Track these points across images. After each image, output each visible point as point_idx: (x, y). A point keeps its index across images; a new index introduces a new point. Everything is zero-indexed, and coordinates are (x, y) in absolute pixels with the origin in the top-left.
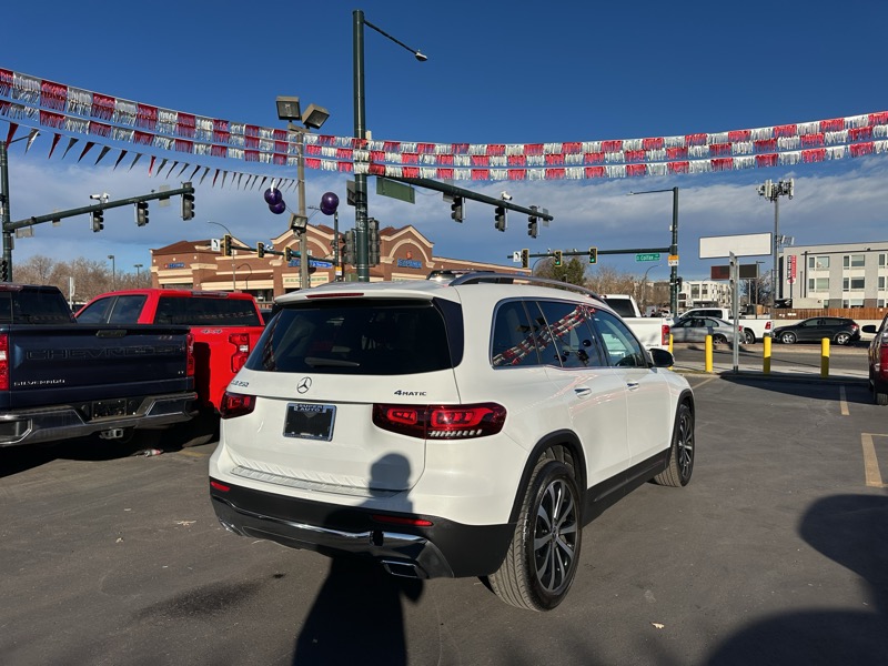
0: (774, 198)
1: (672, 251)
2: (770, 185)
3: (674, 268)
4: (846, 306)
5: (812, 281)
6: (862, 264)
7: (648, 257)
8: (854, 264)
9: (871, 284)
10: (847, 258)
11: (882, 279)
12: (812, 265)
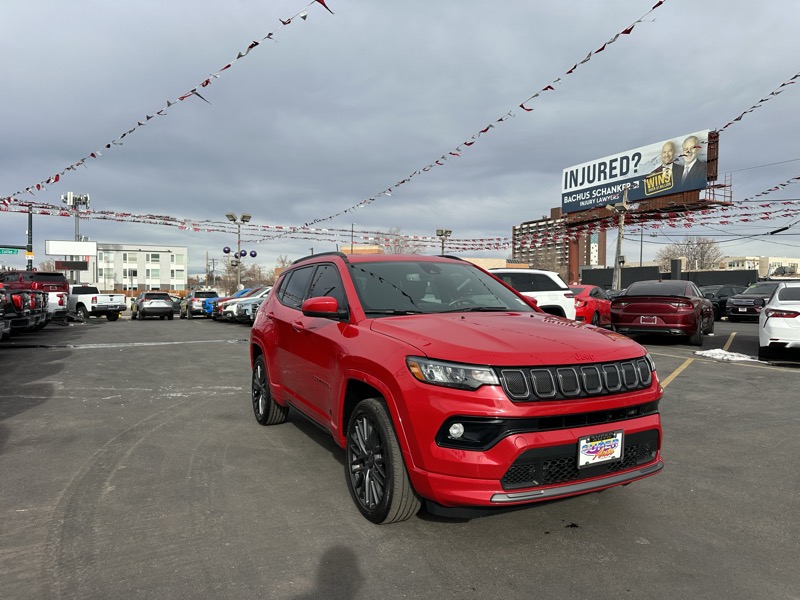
0: (75, 207)
1: (30, 249)
2: (71, 196)
3: (30, 261)
4: (125, 289)
5: (101, 270)
6: (135, 259)
7: (10, 251)
8: (130, 259)
9: (141, 273)
10: (125, 255)
11: (148, 271)
12: (101, 259)
